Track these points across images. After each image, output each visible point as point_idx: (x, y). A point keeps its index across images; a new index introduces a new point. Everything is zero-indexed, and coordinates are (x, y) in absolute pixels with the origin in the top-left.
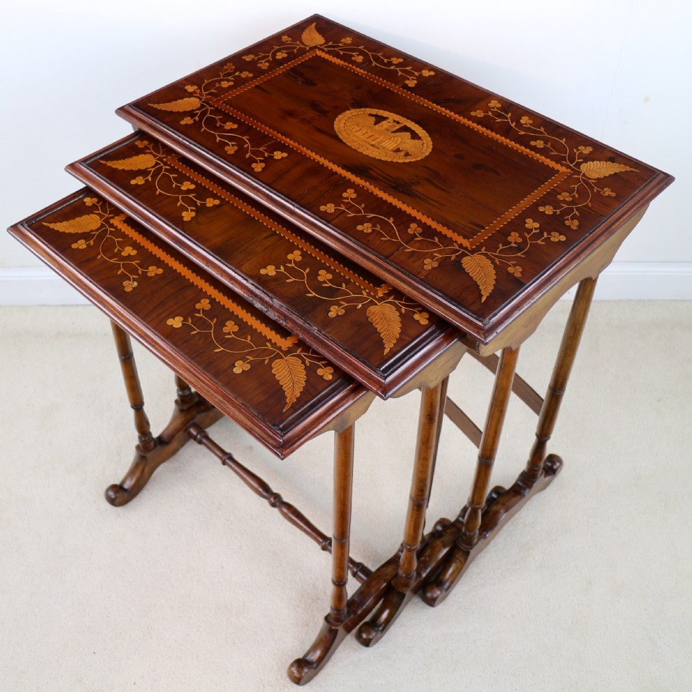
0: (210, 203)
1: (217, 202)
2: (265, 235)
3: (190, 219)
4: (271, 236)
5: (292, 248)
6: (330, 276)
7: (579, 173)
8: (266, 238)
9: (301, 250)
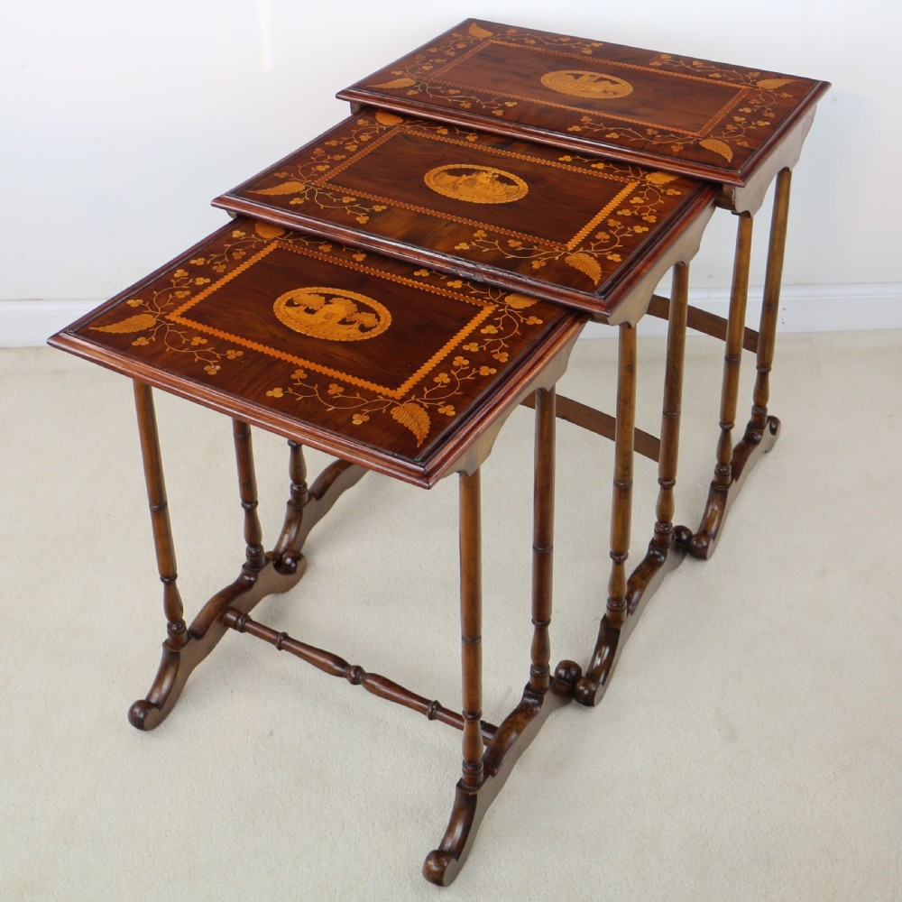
0: (378, 208)
1: (384, 208)
2: (443, 224)
4: (450, 224)
5: (475, 230)
6: (519, 243)
7: (758, 87)
8: (446, 226)
9: (483, 229)
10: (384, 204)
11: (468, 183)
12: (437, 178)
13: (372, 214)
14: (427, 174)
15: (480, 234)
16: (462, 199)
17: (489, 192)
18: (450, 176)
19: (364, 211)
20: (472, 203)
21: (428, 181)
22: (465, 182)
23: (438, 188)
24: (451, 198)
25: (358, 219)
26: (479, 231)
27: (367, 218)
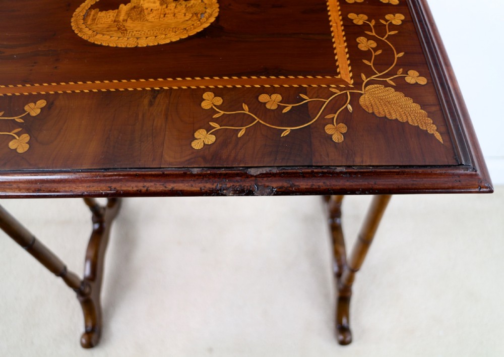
0: (34, 109)
1: (42, 103)
2: (146, 102)
3: (27, 146)
4: (155, 98)
5: (196, 95)
6: (277, 97)
8: (151, 104)
9: (208, 89)
10: (39, 97)
11: (134, 14)
12: (89, 22)
13: (30, 126)
14: (72, 20)
15: (209, 101)
16: (143, 43)
17: (169, 19)
18: (103, 14)
19: (15, 124)
20: (159, 45)
21: (81, 31)
22: (128, 14)
23: (99, 36)
24: (126, 49)
25: (12, 145)
26: (205, 96)
27: (26, 137)
